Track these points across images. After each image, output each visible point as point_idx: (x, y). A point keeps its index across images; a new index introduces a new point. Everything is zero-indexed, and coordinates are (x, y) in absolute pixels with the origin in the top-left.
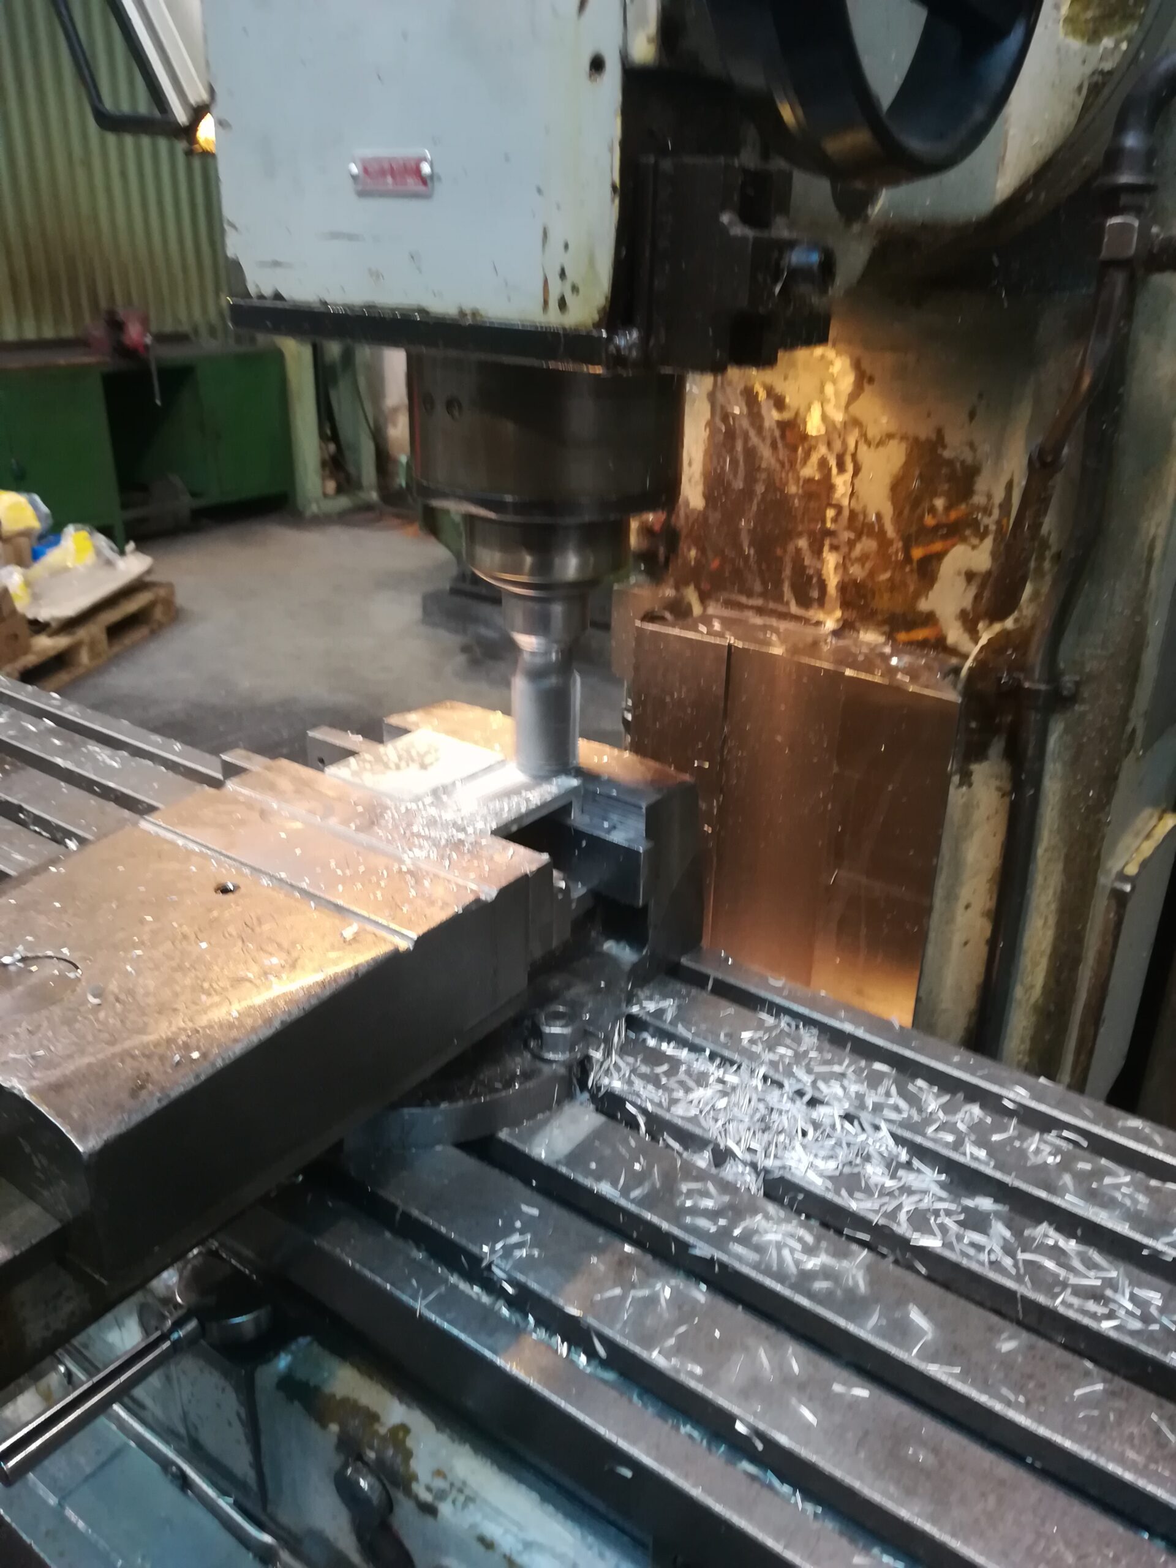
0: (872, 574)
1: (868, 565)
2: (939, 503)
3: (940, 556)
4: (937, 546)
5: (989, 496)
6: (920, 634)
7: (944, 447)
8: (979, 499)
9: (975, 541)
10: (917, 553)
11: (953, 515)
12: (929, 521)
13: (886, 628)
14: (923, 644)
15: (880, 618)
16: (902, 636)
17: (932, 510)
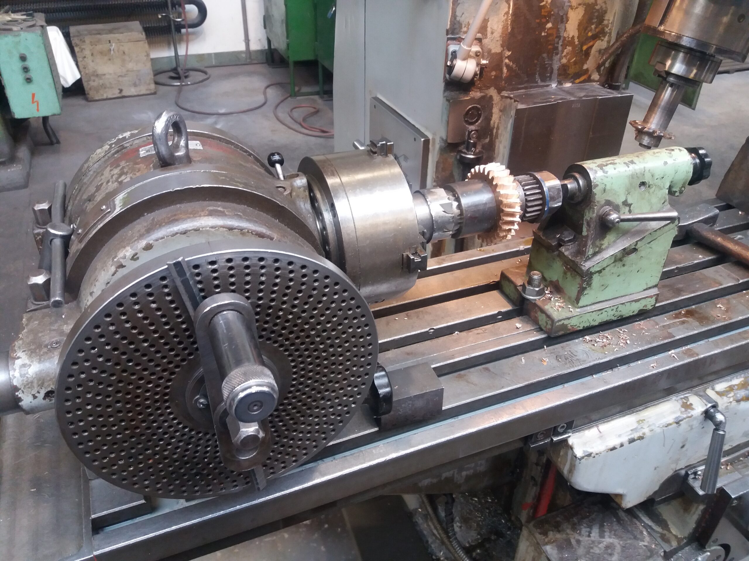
0: (569, 61)
1: (568, 57)
2: (593, 27)
3: (591, 47)
4: (591, 44)
5: (609, 20)
6: (582, 79)
7: (597, 5)
8: (605, 22)
9: (602, 38)
10: (585, 48)
11: (597, 30)
12: (590, 34)
13: (572, 80)
14: (584, 81)
15: (570, 76)
16: (578, 81)
17: (591, 30)
